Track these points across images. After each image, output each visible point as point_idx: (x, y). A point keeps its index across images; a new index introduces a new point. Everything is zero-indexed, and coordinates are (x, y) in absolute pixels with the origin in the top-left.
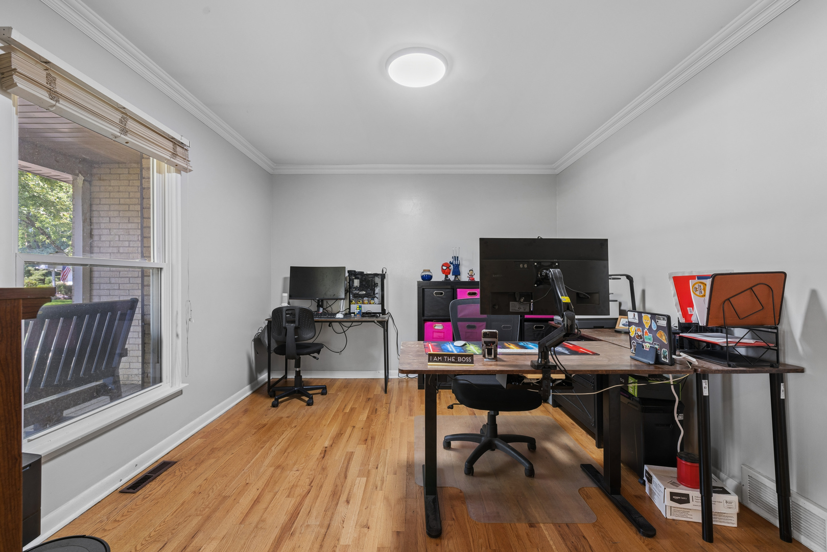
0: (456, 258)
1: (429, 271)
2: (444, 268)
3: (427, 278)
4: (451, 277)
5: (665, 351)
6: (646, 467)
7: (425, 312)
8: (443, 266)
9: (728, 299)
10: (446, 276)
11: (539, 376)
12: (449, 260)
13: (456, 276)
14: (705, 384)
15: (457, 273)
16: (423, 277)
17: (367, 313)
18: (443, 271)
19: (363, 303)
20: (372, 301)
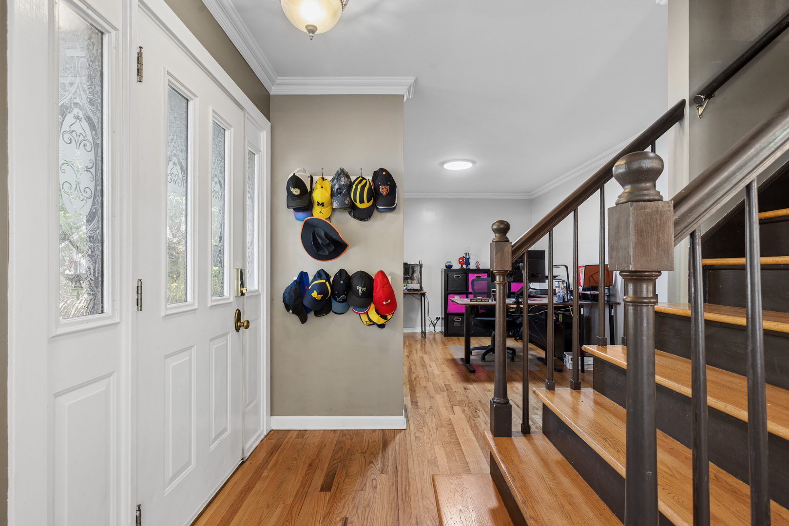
0: (467, 254)
1: (450, 262)
2: (461, 260)
3: (449, 267)
4: (464, 266)
5: (566, 297)
6: (564, 353)
7: (449, 288)
8: (460, 259)
9: (591, 276)
10: (462, 266)
11: (515, 306)
12: (462, 255)
13: (467, 266)
14: (582, 309)
15: (468, 263)
16: (446, 266)
17: (410, 289)
18: (460, 263)
19: (407, 283)
20: (413, 282)
